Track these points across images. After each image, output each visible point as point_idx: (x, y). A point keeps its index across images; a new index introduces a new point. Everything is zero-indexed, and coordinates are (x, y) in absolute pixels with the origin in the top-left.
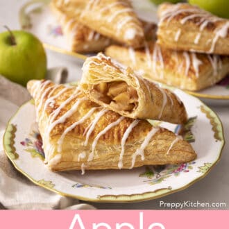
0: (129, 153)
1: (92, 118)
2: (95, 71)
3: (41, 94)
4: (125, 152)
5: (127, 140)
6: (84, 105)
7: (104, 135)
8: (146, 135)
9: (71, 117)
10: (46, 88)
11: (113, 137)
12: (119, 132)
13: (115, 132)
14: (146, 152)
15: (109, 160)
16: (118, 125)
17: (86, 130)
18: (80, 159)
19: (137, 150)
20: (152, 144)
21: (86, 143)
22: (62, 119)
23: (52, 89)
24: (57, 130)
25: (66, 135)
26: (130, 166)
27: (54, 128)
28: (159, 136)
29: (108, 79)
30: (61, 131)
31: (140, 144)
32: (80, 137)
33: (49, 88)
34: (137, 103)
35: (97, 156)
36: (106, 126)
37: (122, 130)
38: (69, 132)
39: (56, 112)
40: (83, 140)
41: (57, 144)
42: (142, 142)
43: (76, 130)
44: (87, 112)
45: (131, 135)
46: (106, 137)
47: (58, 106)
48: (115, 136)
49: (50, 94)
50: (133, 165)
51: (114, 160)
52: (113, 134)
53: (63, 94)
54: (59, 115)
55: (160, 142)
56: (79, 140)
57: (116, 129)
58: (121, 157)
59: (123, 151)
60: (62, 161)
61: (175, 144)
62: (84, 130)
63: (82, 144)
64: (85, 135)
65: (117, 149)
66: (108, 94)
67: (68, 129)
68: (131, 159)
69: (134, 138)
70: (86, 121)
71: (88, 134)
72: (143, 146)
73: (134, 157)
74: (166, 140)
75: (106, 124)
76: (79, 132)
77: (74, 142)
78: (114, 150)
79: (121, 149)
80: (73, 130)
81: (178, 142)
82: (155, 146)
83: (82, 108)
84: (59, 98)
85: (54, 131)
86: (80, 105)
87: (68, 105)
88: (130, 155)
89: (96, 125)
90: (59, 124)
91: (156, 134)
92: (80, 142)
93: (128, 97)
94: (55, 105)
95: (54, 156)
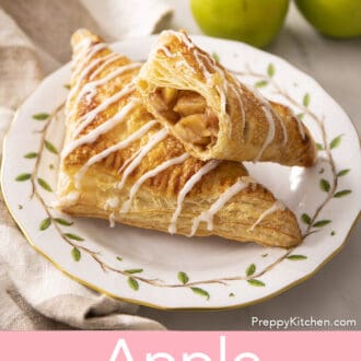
0: (188, 215)
1: (143, 141)
2: (163, 65)
3: (83, 69)
4: (182, 212)
5: (188, 195)
6: (137, 112)
7: (152, 179)
8: (223, 192)
9: (110, 132)
10: (94, 57)
11: (167, 185)
12: (178, 176)
13: (173, 177)
14: (216, 219)
15: (155, 219)
16: (181, 165)
17: (126, 163)
18: (109, 206)
19: (202, 214)
20: (230, 207)
21: (121, 185)
22: (92, 135)
23: (101, 63)
24: (76, 157)
25: (91, 167)
26: (189, 233)
27: (73, 153)
28: (244, 198)
29: (180, 84)
30: (83, 159)
31: (210, 204)
32: (114, 173)
33: (99, 60)
34: (216, 138)
35: (136, 209)
36: (160, 163)
37: (185, 175)
38: (96, 163)
39: (91, 116)
40: (117, 179)
41: (73, 179)
42: (214, 201)
43: (109, 162)
44: (140, 127)
45: (198, 187)
46: (156, 182)
47: (98, 103)
48: (171, 184)
49: (96, 73)
50: (193, 233)
51: (162, 220)
52: (168, 179)
53: (114, 79)
54: (92, 125)
55: (244, 208)
56: (110, 178)
57: (175, 172)
58: (174, 218)
59: (178, 209)
60: (78, 203)
61: (268, 216)
62: (122, 162)
63: (114, 185)
64: (122, 172)
65: (170, 204)
66: (175, 109)
67: (95, 158)
68: (191, 225)
69: (201, 192)
70: (131, 145)
71: (128, 171)
72: (214, 208)
73: (196, 222)
74: (255, 205)
75: (161, 159)
76: (113, 165)
77: (101, 180)
78: (165, 206)
79: (176, 205)
80: (104, 159)
81: (275, 213)
82: (235, 212)
83: (132, 118)
84: (105, 87)
85: (72, 157)
86: (131, 111)
87: (114, 105)
88: (190, 219)
89: (145, 157)
90: (84, 145)
91: (240, 194)
92: (113, 181)
93: (203, 125)
94: (93, 99)
95: (67, 193)
